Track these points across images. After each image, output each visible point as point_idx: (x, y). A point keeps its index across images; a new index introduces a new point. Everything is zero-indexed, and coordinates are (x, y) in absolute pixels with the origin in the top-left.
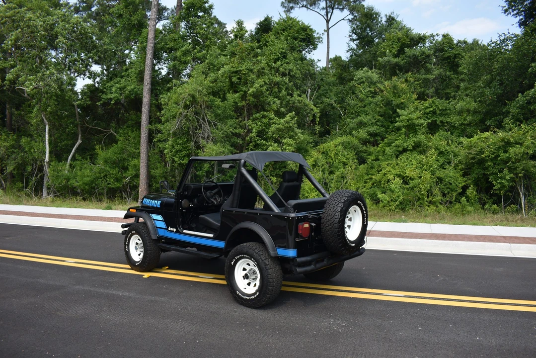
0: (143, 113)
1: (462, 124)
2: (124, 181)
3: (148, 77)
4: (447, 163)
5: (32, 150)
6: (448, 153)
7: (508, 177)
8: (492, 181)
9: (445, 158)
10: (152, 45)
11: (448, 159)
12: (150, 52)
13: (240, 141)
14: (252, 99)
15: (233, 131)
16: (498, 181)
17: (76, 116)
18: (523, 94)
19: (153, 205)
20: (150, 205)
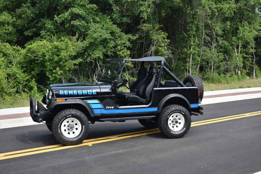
1: (5, 33)
4: (9, 62)
6: (9, 55)
7: (59, 73)
8: (48, 76)
9: (8, 59)
11: (9, 60)
16: (53, 75)
18: (58, 16)
19: (86, 94)
20: (79, 94)
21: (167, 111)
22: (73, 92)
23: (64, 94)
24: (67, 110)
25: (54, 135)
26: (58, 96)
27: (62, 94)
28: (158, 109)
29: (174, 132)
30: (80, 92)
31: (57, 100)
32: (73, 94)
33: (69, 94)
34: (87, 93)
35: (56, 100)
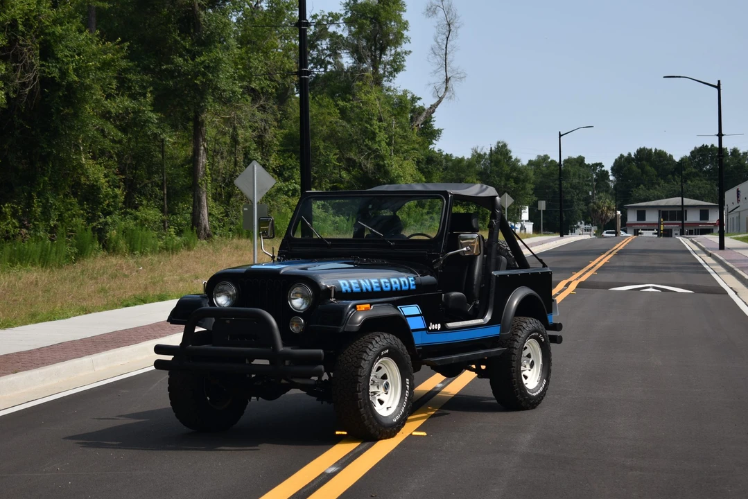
19: (399, 288)
20: (385, 289)
21: (519, 333)
22: (371, 283)
23: (352, 290)
24: (379, 336)
25: (361, 408)
26: (341, 295)
27: (347, 291)
28: (502, 330)
29: (529, 390)
30: (385, 282)
31: (358, 306)
32: (372, 289)
33: (362, 290)
34: (401, 286)
35: (354, 307)
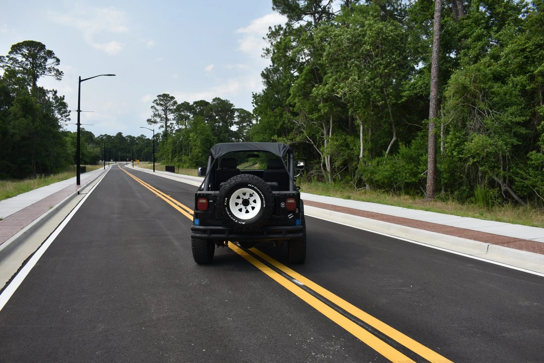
0: (430, 107)
2: (419, 176)
3: (434, 71)
5: (354, 148)
10: (437, 37)
12: (436, 44)
13: (523, 131)
14: (540, 79)
15: (513, 120)
17: (389, 116)
